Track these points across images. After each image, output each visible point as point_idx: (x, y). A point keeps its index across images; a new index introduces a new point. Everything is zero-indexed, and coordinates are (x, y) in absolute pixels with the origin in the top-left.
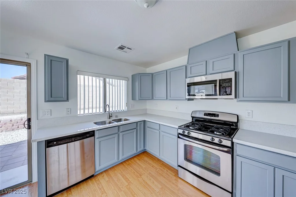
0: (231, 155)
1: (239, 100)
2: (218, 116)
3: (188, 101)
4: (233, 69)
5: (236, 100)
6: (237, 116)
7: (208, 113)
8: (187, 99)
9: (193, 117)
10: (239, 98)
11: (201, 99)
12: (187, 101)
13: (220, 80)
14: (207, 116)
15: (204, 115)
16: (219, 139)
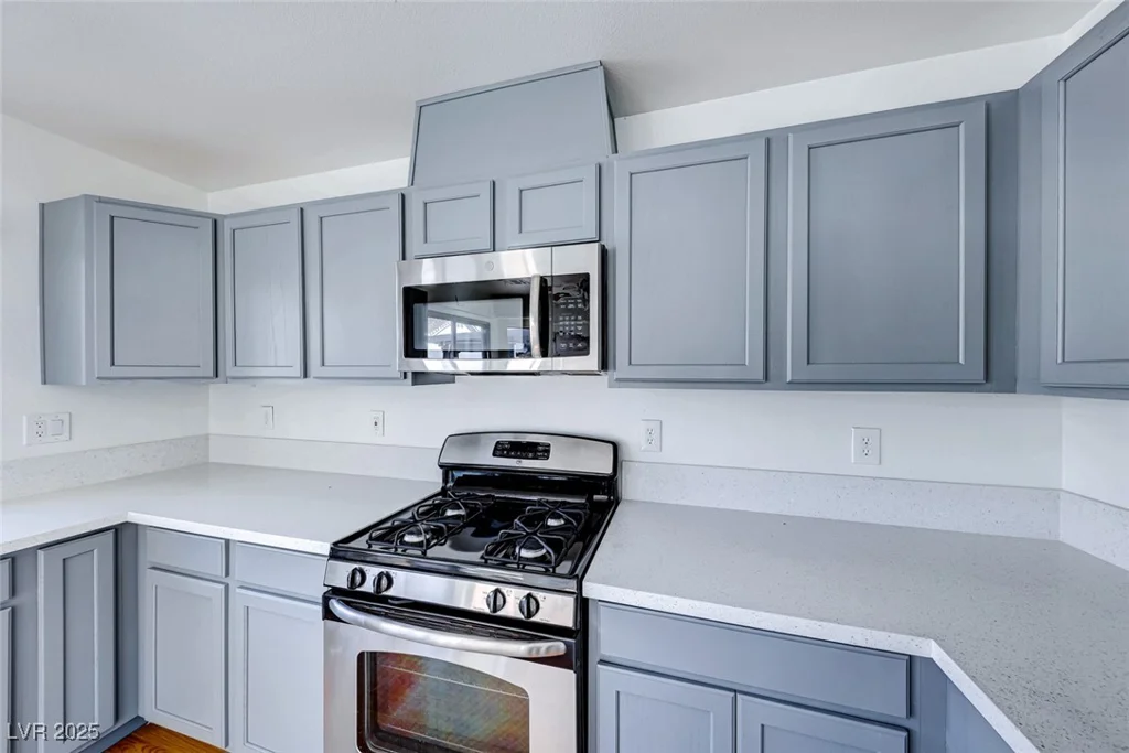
0: (574, 675)
1: (618, 380)
2: (548, 451)
3: (414, 383)
4: (593, 235)
5: (605, 378)
6: (611, 447)
7: (510, 443)
8: (410, 375)
9: (447, 469)
10: (615, 369)
11: (472, 374)
12: (407, 387)
13: (543, 280)
14: (508, 456)
15: (494, 455)
16: (527, 592)
